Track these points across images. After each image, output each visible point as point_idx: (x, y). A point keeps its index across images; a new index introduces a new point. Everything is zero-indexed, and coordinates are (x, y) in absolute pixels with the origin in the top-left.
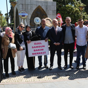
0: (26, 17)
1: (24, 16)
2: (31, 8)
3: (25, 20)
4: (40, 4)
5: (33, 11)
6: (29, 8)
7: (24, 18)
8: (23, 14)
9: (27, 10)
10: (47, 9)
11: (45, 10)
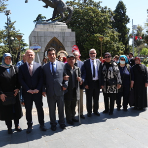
0: (38, 50)
1: (36, 49)
2: (44, 40)
3: (38, 54)
4: (55, 36)
5: (47, 44)
6: (43, 40)
7: (36, 51)
8: (35, 47)
9: (40, 43)
10: (64, 40)
11: (61, 42)
